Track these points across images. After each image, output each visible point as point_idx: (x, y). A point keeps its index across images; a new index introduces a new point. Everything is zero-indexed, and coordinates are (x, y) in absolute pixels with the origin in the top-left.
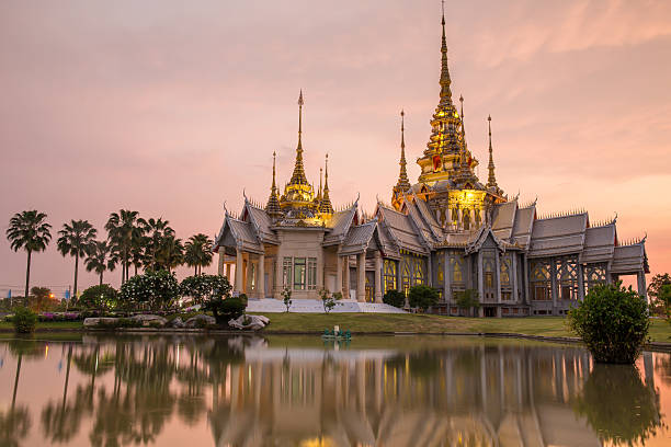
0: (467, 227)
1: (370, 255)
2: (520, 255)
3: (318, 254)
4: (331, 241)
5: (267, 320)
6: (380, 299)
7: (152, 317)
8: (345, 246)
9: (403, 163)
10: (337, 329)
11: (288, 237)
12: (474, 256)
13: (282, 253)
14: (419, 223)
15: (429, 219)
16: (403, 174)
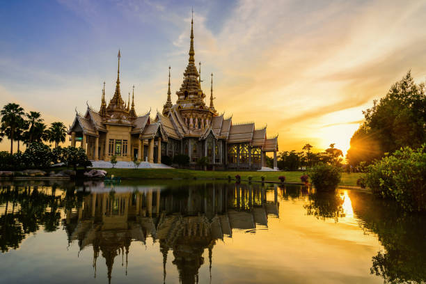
0: (199, 127)
1: (156, 139)
2: (224, 141)
3: (128, 138)
4: (136, 132)
5: (106, 172)
6: (160, 161)
7: (36, 171)
8: (143, 134)
9: (169, 93)
10: (113, 176)
11: (112, 128)
12: (203, 141)
13: (109, 137)
14: (177, 125)
15: (182, 123)
16: (169, 99)
